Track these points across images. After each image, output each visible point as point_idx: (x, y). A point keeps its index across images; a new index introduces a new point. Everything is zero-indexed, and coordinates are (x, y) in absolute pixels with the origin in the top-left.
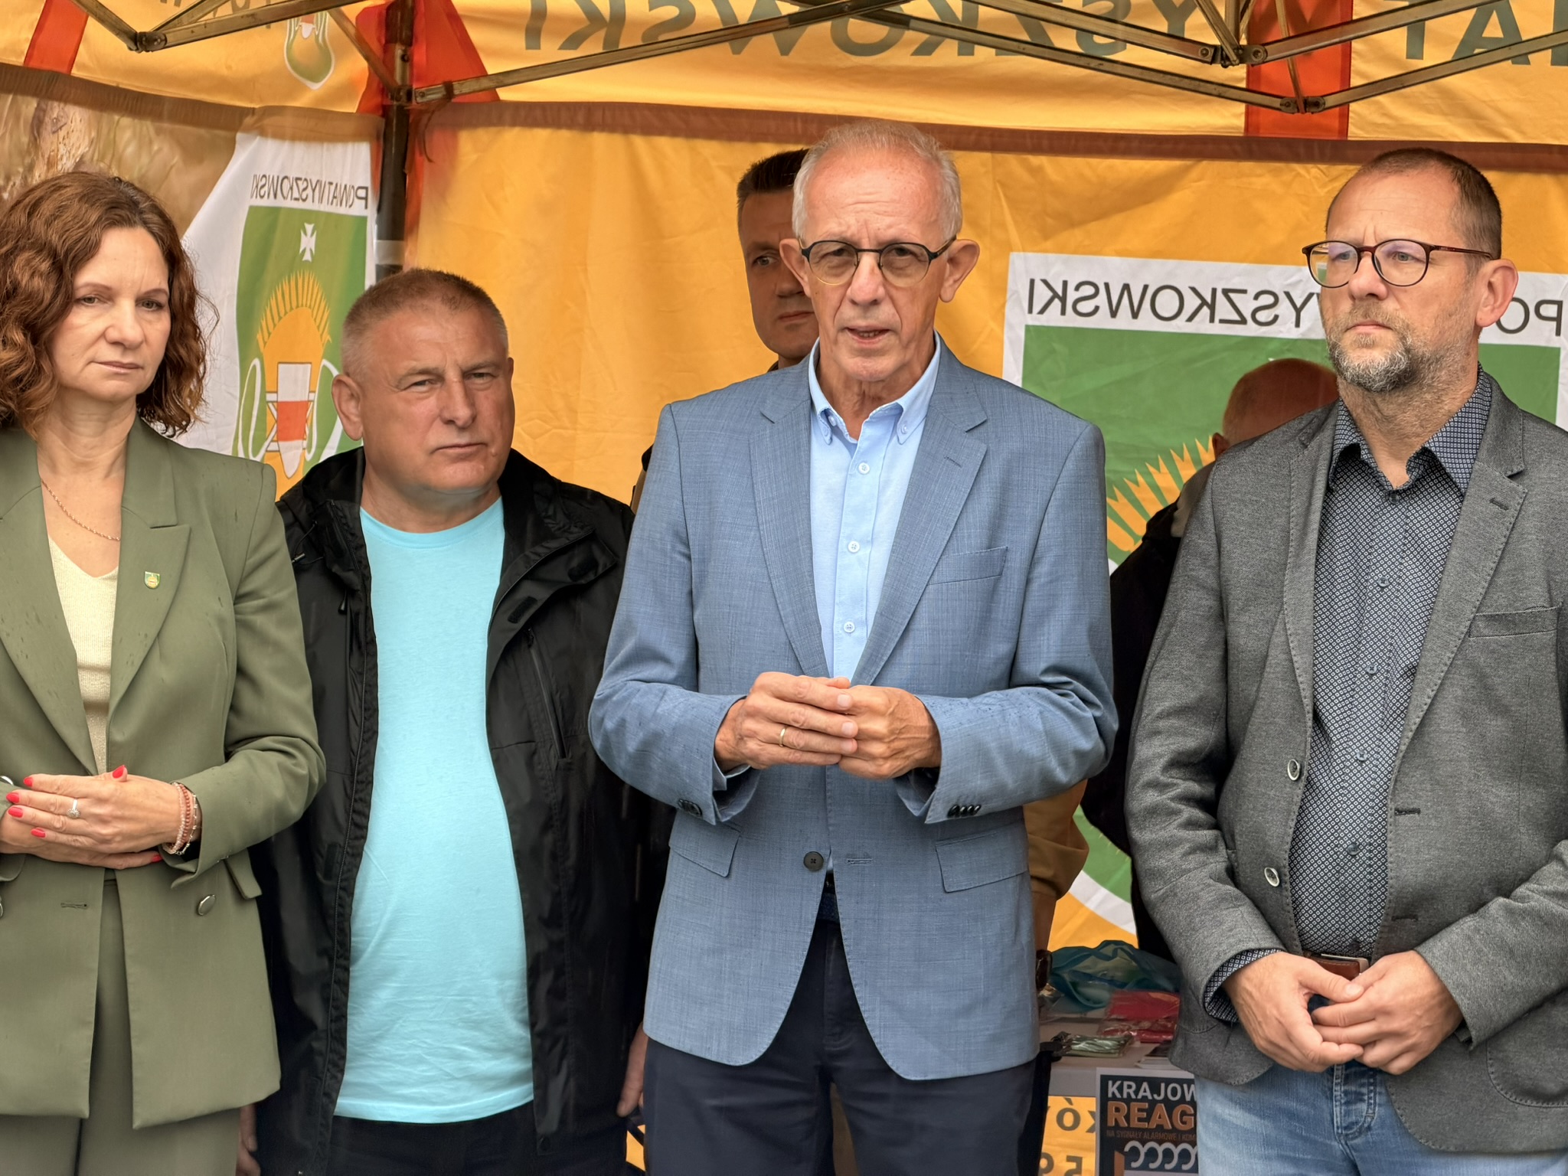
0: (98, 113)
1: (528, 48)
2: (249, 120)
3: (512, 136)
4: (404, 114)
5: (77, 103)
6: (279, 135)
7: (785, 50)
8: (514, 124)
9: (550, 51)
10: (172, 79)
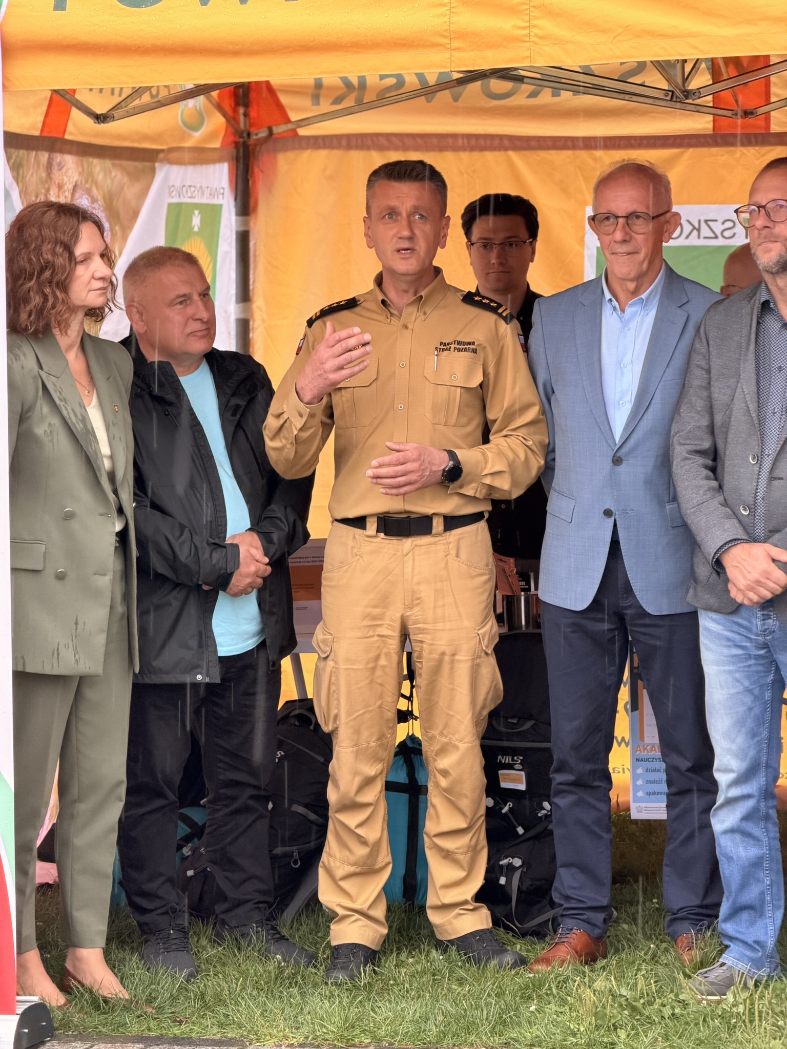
0: (81, 158)
1: (313, 105)
2: (161, 156)
3: (307, 154)
4: (245, 146)
5: (70, 153)
6: (179, 162)
7: (456, 99)
8: (307, 148)
9: (325, 106)
10: (119, 137)
